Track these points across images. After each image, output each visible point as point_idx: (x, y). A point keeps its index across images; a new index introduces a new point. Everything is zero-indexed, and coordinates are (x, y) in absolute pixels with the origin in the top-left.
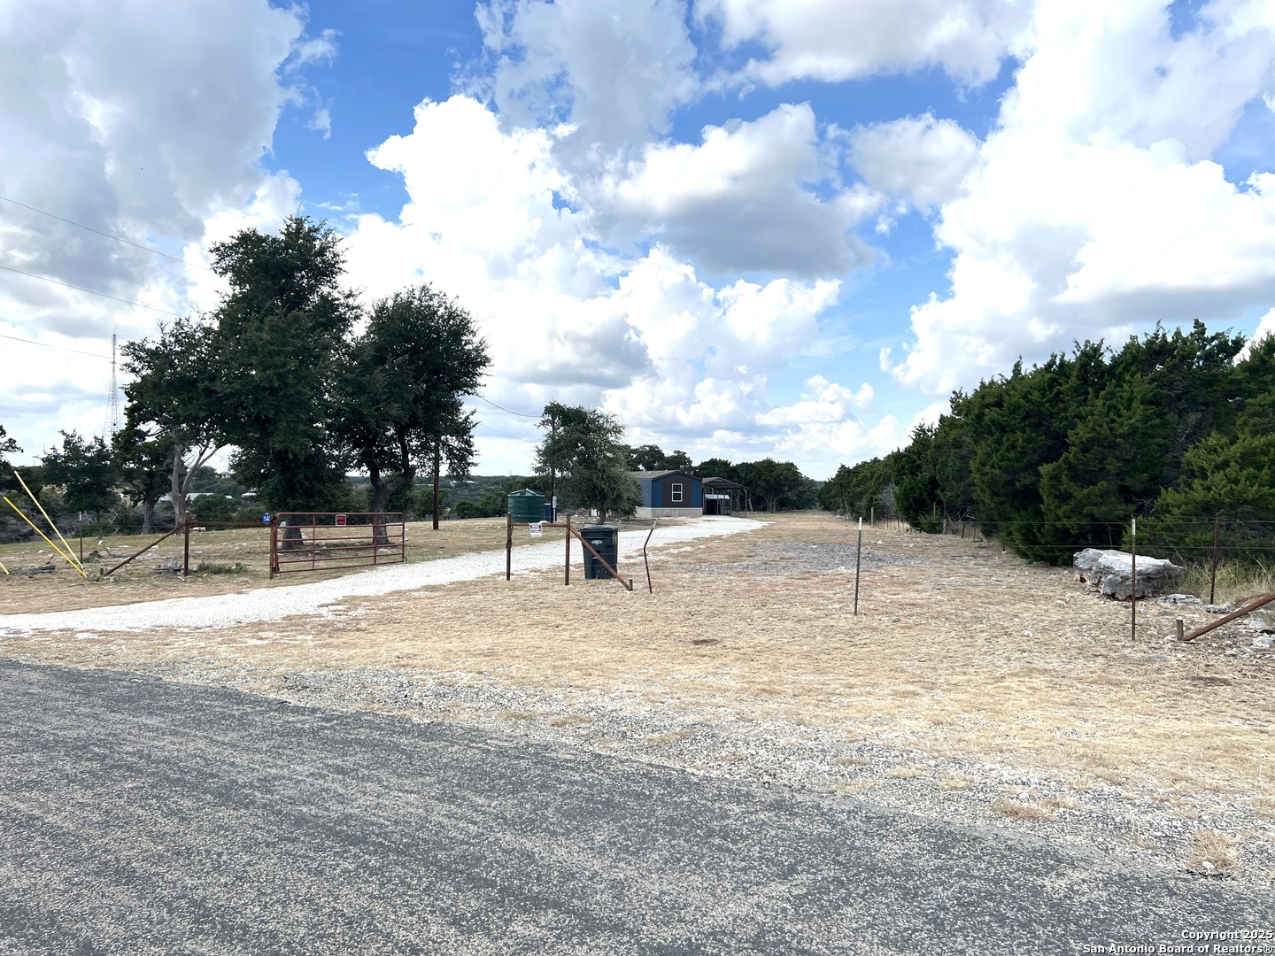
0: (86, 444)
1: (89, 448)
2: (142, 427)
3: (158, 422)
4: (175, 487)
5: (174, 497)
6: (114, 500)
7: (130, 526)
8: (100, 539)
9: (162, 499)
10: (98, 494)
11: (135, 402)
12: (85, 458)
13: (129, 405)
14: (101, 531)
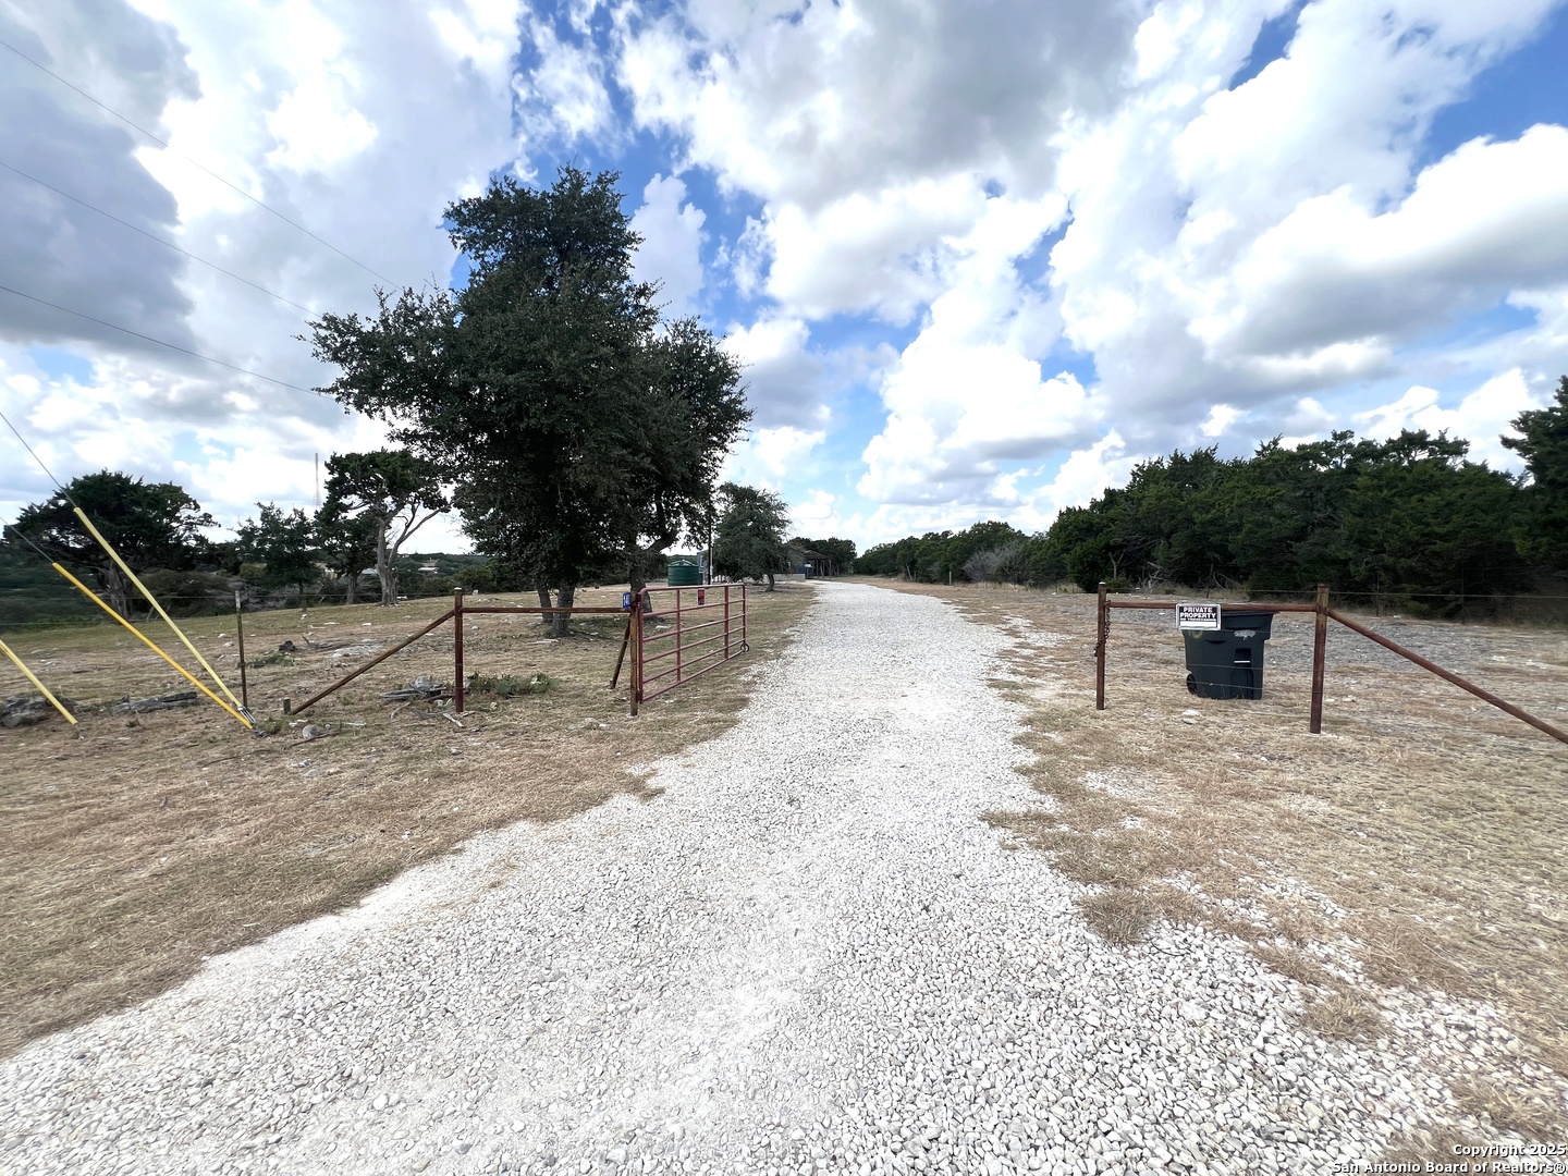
0: (285, 516)
1: (289, 521)
2: (344, 501)
3: (360, 496)
4: (379, 558)
5: (380, 569)
6: (319, 573)
7: (335, 596)
8: (304, 611)
9: (364, 572)
10: (300, 567)
11: (336, 475)
12: (284, 530)
13: (330, 478)
14: (304, 602)
